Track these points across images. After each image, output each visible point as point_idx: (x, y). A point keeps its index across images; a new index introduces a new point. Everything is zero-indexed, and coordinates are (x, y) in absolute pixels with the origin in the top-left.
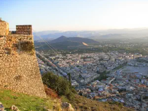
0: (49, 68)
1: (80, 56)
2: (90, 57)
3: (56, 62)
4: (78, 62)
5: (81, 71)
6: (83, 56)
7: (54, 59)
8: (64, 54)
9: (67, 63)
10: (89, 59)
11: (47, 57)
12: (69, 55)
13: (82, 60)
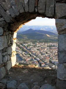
0: (24, 54)
1: (46, 44)
2: (54, 46)
3: (29, 48)
4: (46, 49)
5: (50, 57)
6: (48, 45)
7: (27, 46)
8: (34, 43)
9: (38, 50)
10: (54, 48)
11: (22, 44)
12: (38, 43)
13: (49, 48)
